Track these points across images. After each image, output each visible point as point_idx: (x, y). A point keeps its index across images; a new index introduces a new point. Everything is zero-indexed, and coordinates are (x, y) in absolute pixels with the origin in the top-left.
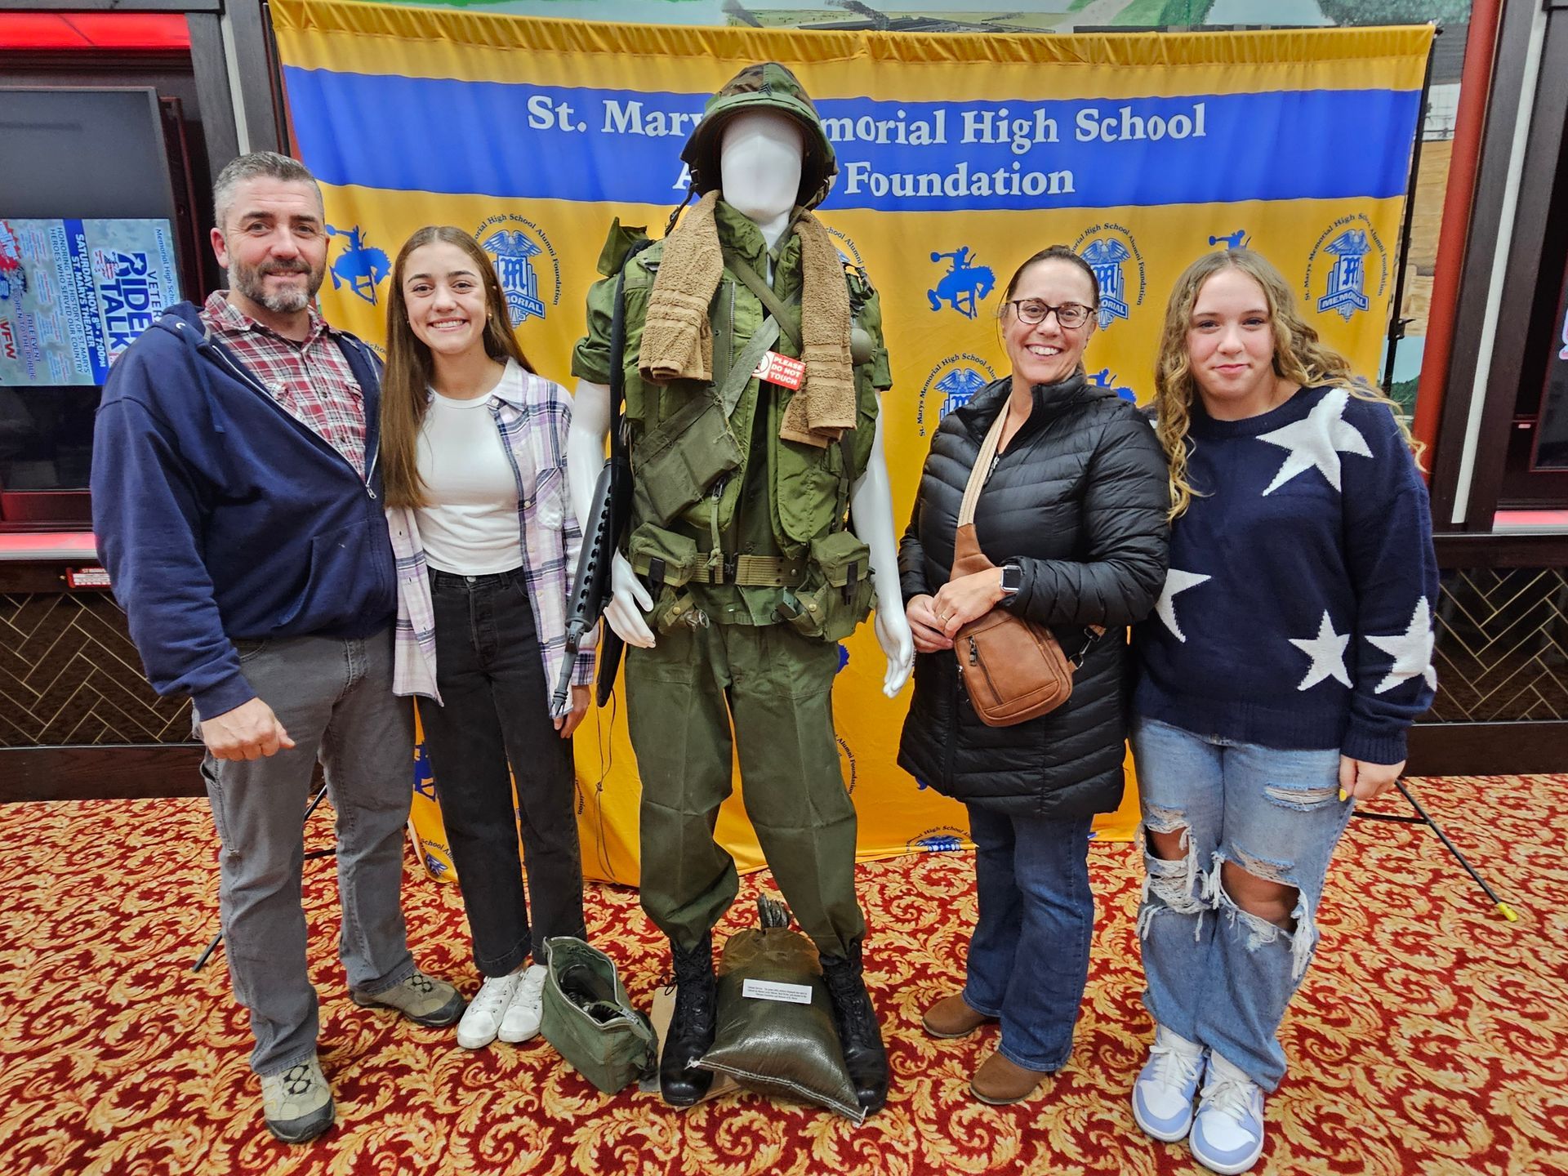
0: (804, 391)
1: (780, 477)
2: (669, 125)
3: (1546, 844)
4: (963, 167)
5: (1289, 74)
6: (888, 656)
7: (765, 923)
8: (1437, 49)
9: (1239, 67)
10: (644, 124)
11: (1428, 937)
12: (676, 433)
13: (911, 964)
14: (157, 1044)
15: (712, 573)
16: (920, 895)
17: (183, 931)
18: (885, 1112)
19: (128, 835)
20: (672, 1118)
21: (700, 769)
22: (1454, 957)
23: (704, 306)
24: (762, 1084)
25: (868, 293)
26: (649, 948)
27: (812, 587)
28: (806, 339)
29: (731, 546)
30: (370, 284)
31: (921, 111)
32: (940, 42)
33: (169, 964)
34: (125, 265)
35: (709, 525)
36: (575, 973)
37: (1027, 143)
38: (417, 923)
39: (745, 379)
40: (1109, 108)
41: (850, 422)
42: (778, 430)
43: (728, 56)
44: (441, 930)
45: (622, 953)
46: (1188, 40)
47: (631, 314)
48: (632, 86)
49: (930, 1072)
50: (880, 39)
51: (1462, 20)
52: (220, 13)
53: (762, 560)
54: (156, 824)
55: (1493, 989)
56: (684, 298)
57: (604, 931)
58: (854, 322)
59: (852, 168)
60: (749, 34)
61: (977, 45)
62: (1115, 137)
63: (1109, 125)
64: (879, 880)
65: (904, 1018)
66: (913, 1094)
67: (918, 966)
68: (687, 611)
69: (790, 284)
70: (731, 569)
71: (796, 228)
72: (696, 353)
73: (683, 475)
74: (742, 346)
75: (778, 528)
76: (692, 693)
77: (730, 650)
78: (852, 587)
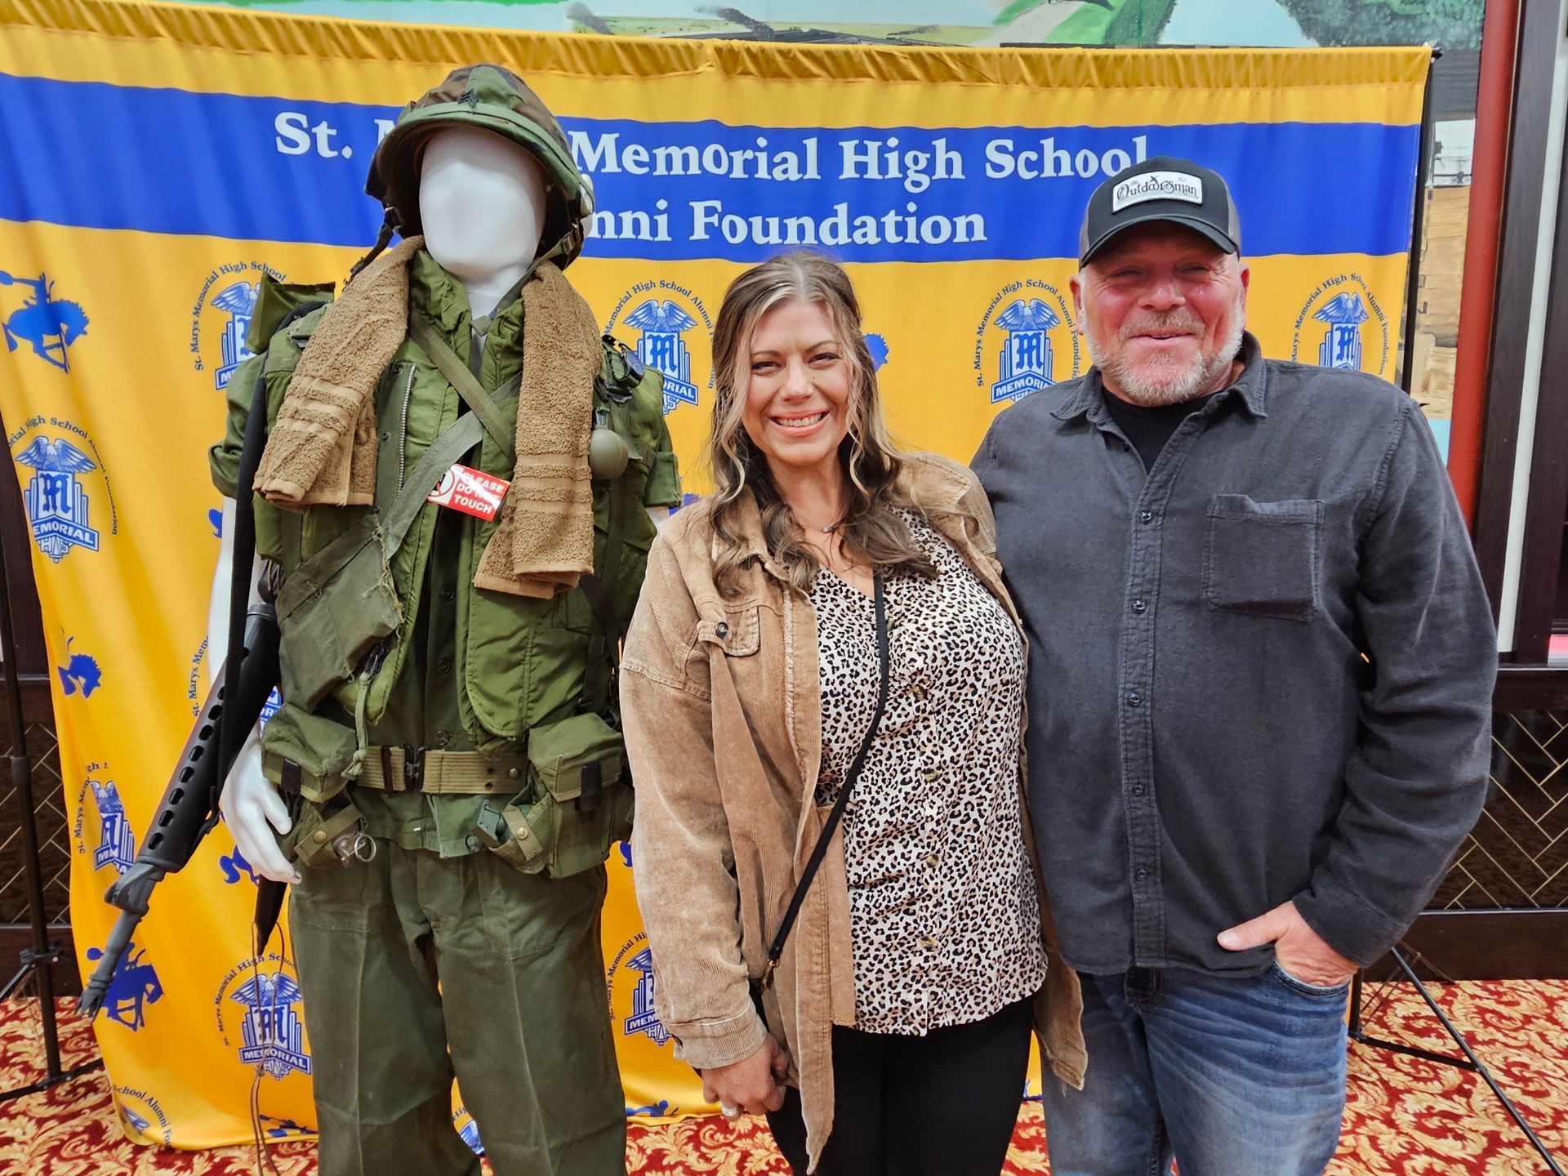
0: (511, 520)
1: (470, 643)
4: (842, 209)
5: (1253, 101)
8: (1435, 72)
9: (1187, 93)
12: (325, 577)
15: (389, 779)
28: (518, 448)
29: (413, 736)
30: (60, 345)
31: (785, 139)
32: (808, 54)
37: (925, 181)
39: (416, 504)
40: (1026, 139)
41: (583, 565)
46: (1123, 58)
50: (731, 50)
51: (1472, 45)
53: (462, 758)
56: (327, 388)
58: (598, 421)
59: (699, 207)
60: (562, 40)
61: (856, 59)
62: (1035, 173)
63: (1027, 159)
64: (742, 1144)
68: (341, 834)
69: (505, 367)
70: (415, 770)
71: (524, 289)
72: (340, 468)
73: (330, 639)
74: (418, 457)
75: (468, 718)
76: (368, 945)
77: (421, 885)
78: (593, 798)
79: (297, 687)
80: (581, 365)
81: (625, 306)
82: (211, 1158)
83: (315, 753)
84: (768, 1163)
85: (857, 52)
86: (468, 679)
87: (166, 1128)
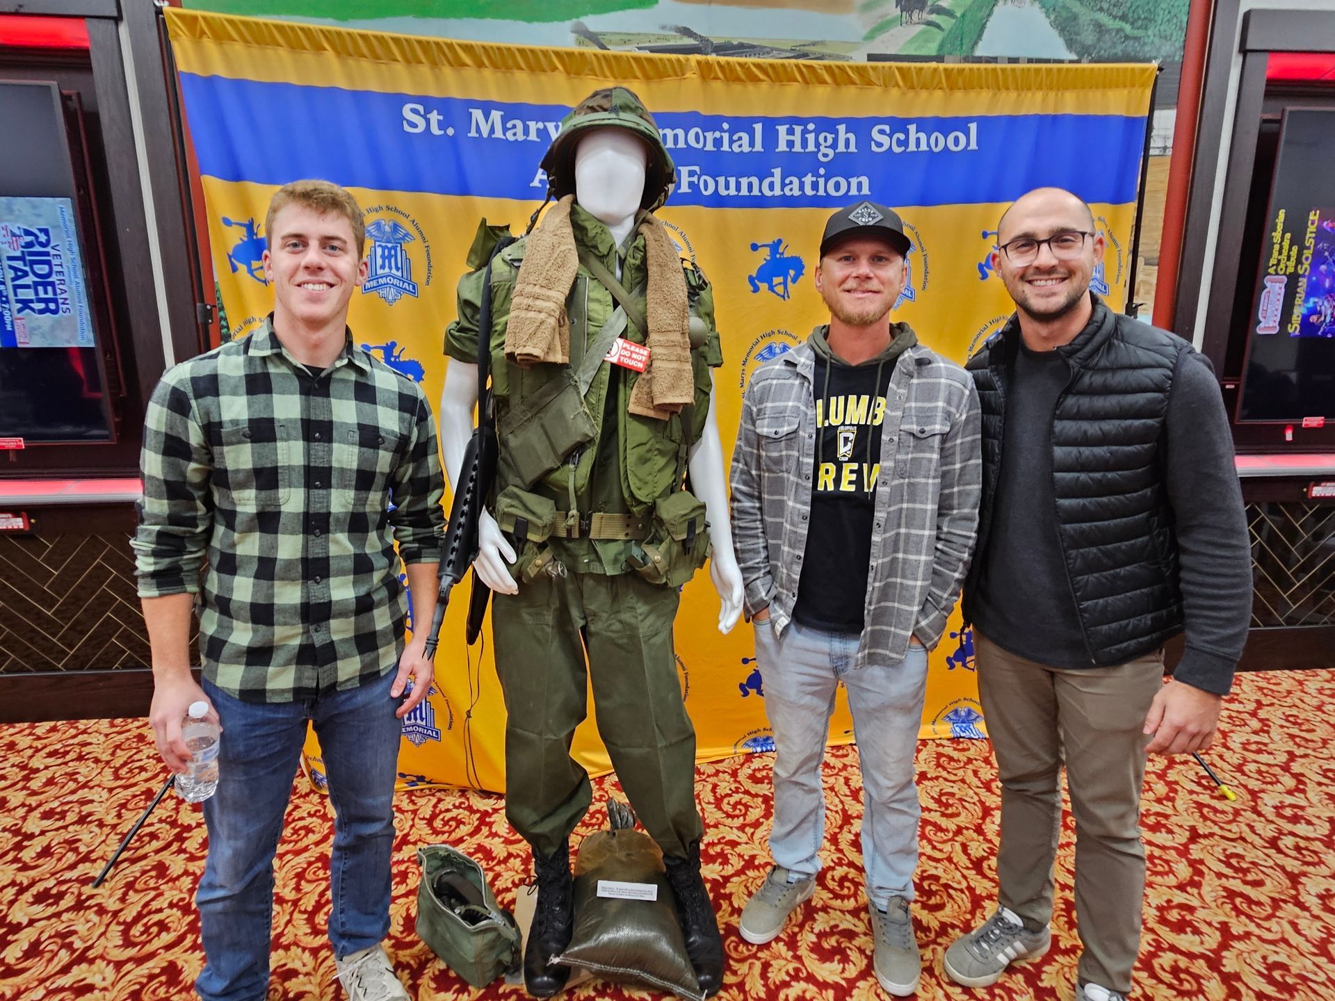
0: (649, 372)
1: (629, 446)
2: (526, 131)
3: (1255, 733)
4: (777, 172)
5: (1044, 100)
6: (722, 597)
7: (613, 823)
8: (1159, 81)
9: (1004, 94)
10: (505, 130)
11: (1166, 817)
12: (537, 408)
13: (740, 856)
14: (56, 960)
15: (569, 531)
16: (747, 792)
17: (83, 849)
18: (722, 993)
19: (31, 757)
21: (558, 699)
22: (1187, 834)
23: (562, 299)
24: (615, 974)
25: (703, 285)
26: (513, 849)
27: (656, 540)
28: (650, 328)
29: (586, 505)
30: (261, 267)
31: (741, 124)
32: (758, 66)
33: (70, 881)
34: (29, 239)
35: (566, 489)
36: (446, 879)
37: (831, 153)
38: (302, 832)
39: (598, 363)
40: (899, 125)
41: (688, 399)
42: (626, 405)
43: (578, 73)
44: (325, 839)
45: (488, 854)
46: (963, 70)
47: (496, 304)
48: (495, 97)
49: (760, 954)
50: (707, 62)
51: (1177, 58)
52: (117, 19)
53: (613, 518)
54: (58, 746)
55: (1220, 860)
56: (544, 292)
57: (472, 835)
58: (690, 312)
59: (684, 170)
61: (789, 70)
62: (904, 149)
63: (898, 139)
64: (713, 780)
65: (736, 906)
66: (746, 976)
67: (746, 858)
68: (549, 562)
69: (635, 278)
70: (586, 525)
71: (641, 229)
72: (556, 341)
73: (544, 445)
74: (595, 334)
75: (628, 492)
76: (552, 633)
77: (585, 596)
78: (691, 540)
83: (535, 514)
85: (790, 65)
86: (627, 467)
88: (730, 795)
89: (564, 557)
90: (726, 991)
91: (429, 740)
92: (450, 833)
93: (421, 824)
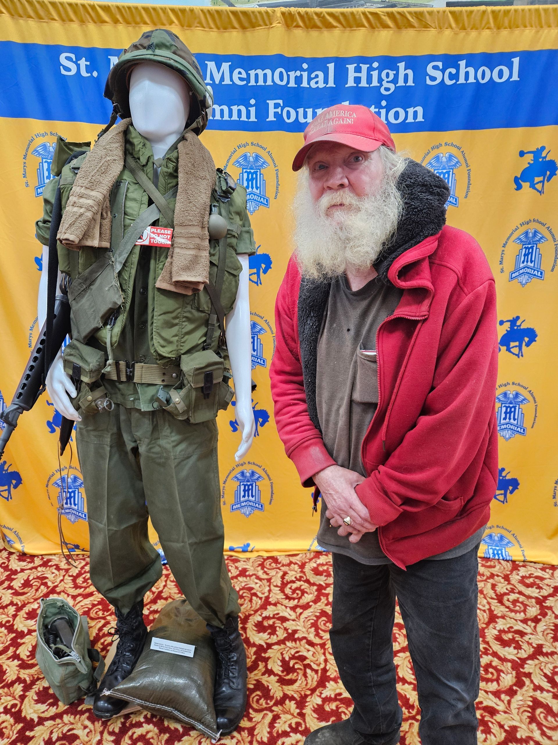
1: (155, 314)
9: (546, 30)
12: (90, 281)
13: (285, 629)
15: (118, 374)
16: (307, 581)
18: (235, 734)
20: (98, 725)
21: (118, 501)
28: (175, 222)
29: (129, 356)
31: (318, 64)
32: (331, 15)
35: (106, 343)
36: (58, 622)
37: (392, 87)
39: (130, 248)
40: (450, 61)
41: (203, 279)
42: (155, 283)
49: (274, 708)
50: (290, 13)
53: (151, 367)
56: (88, 192)
59: (271, 104)
60: (202, 10)
61: (357, 17)
62: (454, 81)
63: (450, 73)
64: (284, 569)
65: (269, 668)
66: (258, 723)
67: (290, 631)
68: (98, 398)
69: (170, 183)
70: (131, 372)
71: (179, 145)
72: (95, 230)
73: (92, 310)
74: (129, 226)
75: (153, 348)
76: (110, 451)
77: (133, 425)
78: (209, 388)
79: (78, 332)
80: (204, 182)
81: (234, 156)
82: (42, 559)
83: (86, 361)
84: (296, 578)
85: (358, 12)
86: (154, 330)
87: (22, 545)
88: (293, 582)
89: (119, 396)
90: (239, 733)
91: (80, 520)
92: (86, 588)
93: (68, 579)
